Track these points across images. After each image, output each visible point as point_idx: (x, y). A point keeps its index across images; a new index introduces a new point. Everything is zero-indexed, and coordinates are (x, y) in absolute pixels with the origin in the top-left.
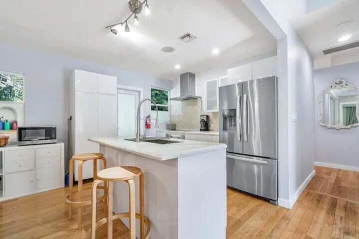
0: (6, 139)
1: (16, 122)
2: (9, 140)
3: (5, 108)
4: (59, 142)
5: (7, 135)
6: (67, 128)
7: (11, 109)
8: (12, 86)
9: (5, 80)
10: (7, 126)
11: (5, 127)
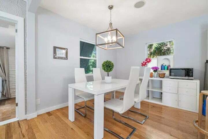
0: (164, 74)
1: (170, 66)
2: (166, 75)
3: (165, 59)
4: (195, 79)
5: (164, 72)
6: (204, 70)
7: (168, 59)
8: (170, 47)
9: (166, 45)
10: (166, 68)
11: (165, 69)
